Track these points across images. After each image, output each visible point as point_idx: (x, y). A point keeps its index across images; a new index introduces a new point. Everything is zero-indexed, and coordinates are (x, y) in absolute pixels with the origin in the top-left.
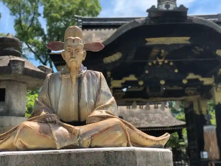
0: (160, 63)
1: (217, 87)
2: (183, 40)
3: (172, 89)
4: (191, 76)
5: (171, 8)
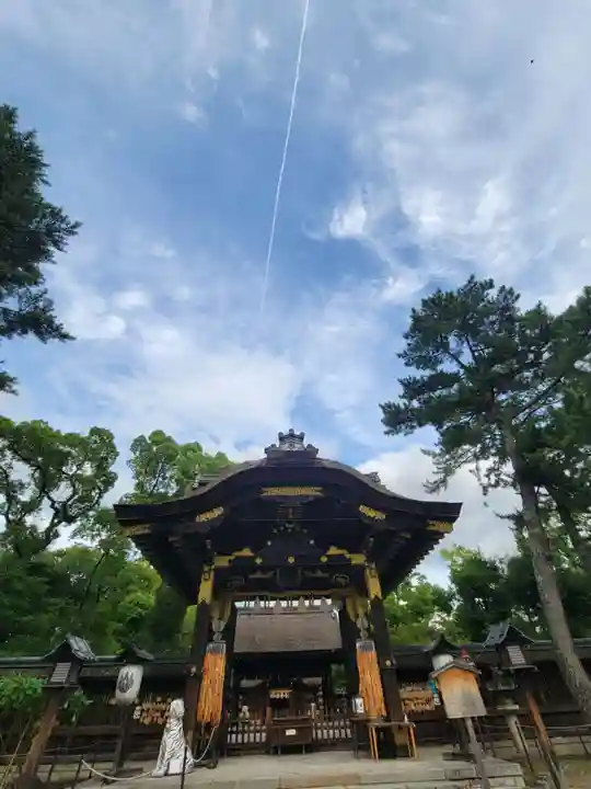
0: (289, 531)
1: (371, 569)
2: (312, 492)
3: (314, 575)
4: (333, 551)
5: (297, 447)
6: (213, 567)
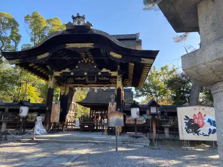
0: (86, 62)
5: (82, 23)
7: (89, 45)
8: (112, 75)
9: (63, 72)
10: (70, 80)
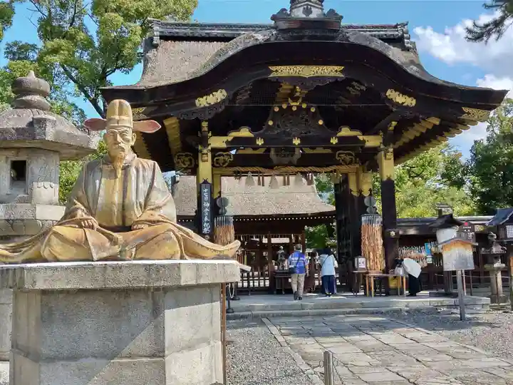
0: (294, 109)
1: (386, 152)
3: (315, 152)
4: (345, 132)
5: (315, 13)
6: (210, 148)
7: (331, 71)
8: (368, 144)
9: (235, 139)
10: (223, 155)
